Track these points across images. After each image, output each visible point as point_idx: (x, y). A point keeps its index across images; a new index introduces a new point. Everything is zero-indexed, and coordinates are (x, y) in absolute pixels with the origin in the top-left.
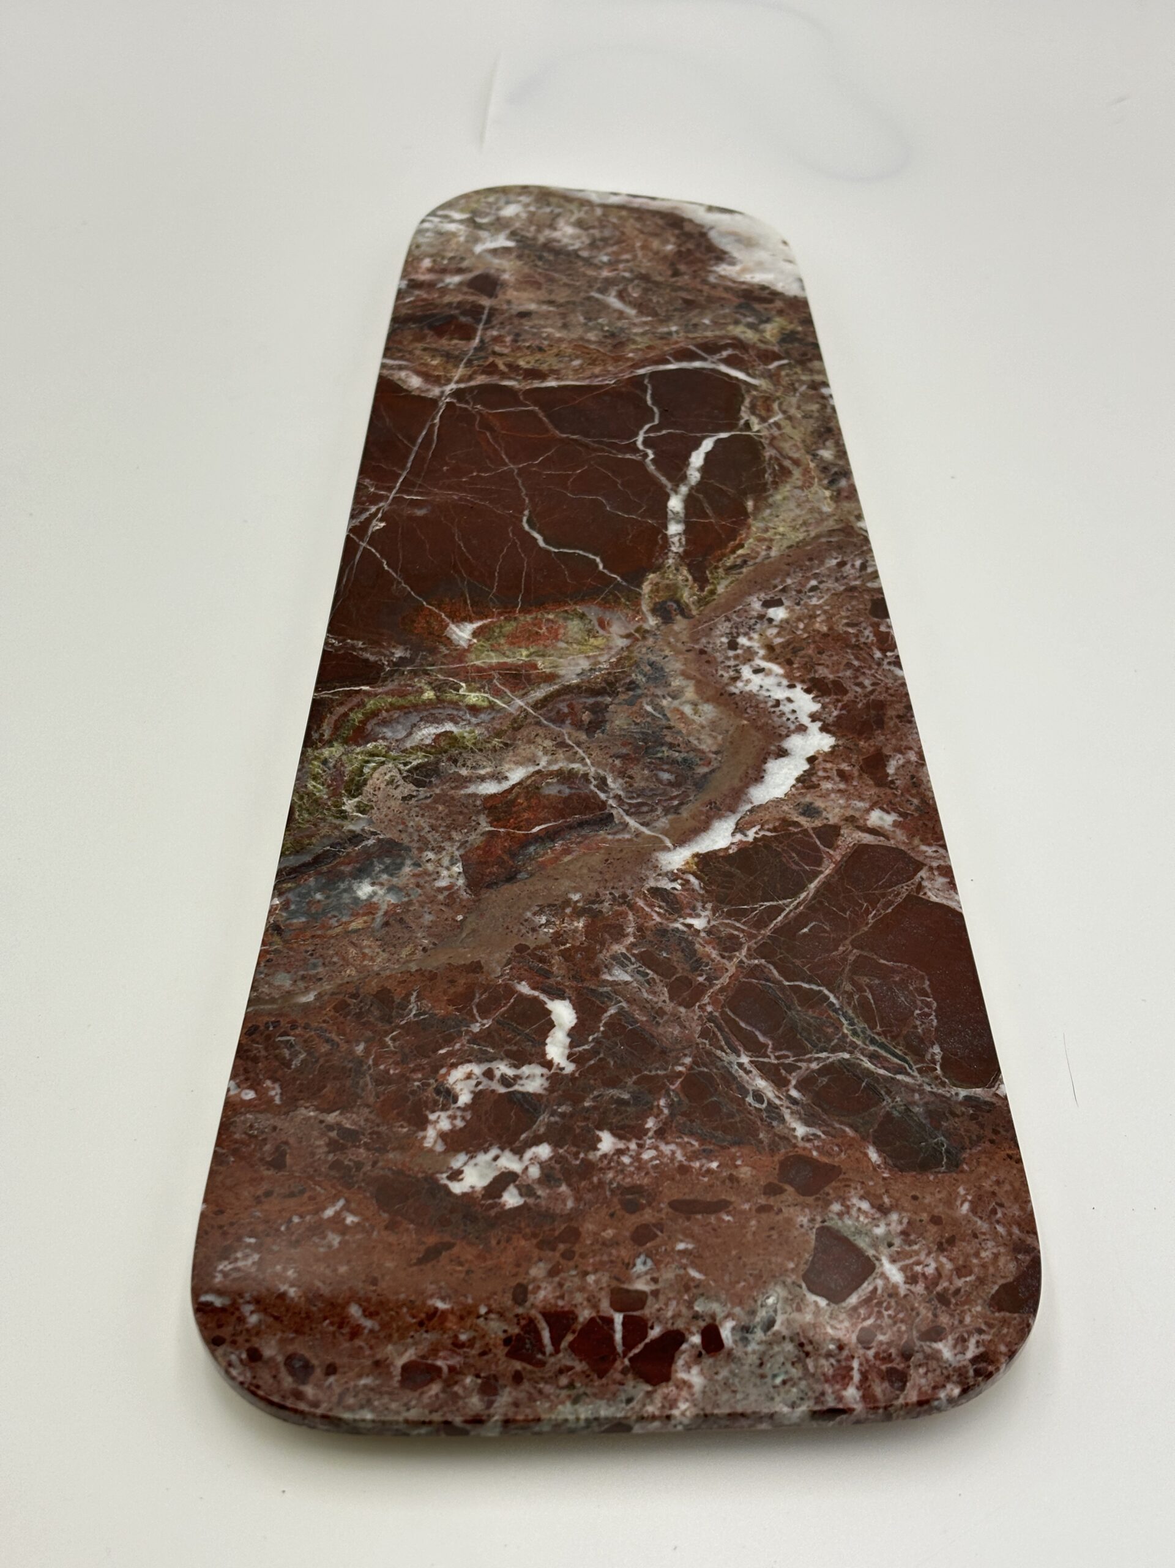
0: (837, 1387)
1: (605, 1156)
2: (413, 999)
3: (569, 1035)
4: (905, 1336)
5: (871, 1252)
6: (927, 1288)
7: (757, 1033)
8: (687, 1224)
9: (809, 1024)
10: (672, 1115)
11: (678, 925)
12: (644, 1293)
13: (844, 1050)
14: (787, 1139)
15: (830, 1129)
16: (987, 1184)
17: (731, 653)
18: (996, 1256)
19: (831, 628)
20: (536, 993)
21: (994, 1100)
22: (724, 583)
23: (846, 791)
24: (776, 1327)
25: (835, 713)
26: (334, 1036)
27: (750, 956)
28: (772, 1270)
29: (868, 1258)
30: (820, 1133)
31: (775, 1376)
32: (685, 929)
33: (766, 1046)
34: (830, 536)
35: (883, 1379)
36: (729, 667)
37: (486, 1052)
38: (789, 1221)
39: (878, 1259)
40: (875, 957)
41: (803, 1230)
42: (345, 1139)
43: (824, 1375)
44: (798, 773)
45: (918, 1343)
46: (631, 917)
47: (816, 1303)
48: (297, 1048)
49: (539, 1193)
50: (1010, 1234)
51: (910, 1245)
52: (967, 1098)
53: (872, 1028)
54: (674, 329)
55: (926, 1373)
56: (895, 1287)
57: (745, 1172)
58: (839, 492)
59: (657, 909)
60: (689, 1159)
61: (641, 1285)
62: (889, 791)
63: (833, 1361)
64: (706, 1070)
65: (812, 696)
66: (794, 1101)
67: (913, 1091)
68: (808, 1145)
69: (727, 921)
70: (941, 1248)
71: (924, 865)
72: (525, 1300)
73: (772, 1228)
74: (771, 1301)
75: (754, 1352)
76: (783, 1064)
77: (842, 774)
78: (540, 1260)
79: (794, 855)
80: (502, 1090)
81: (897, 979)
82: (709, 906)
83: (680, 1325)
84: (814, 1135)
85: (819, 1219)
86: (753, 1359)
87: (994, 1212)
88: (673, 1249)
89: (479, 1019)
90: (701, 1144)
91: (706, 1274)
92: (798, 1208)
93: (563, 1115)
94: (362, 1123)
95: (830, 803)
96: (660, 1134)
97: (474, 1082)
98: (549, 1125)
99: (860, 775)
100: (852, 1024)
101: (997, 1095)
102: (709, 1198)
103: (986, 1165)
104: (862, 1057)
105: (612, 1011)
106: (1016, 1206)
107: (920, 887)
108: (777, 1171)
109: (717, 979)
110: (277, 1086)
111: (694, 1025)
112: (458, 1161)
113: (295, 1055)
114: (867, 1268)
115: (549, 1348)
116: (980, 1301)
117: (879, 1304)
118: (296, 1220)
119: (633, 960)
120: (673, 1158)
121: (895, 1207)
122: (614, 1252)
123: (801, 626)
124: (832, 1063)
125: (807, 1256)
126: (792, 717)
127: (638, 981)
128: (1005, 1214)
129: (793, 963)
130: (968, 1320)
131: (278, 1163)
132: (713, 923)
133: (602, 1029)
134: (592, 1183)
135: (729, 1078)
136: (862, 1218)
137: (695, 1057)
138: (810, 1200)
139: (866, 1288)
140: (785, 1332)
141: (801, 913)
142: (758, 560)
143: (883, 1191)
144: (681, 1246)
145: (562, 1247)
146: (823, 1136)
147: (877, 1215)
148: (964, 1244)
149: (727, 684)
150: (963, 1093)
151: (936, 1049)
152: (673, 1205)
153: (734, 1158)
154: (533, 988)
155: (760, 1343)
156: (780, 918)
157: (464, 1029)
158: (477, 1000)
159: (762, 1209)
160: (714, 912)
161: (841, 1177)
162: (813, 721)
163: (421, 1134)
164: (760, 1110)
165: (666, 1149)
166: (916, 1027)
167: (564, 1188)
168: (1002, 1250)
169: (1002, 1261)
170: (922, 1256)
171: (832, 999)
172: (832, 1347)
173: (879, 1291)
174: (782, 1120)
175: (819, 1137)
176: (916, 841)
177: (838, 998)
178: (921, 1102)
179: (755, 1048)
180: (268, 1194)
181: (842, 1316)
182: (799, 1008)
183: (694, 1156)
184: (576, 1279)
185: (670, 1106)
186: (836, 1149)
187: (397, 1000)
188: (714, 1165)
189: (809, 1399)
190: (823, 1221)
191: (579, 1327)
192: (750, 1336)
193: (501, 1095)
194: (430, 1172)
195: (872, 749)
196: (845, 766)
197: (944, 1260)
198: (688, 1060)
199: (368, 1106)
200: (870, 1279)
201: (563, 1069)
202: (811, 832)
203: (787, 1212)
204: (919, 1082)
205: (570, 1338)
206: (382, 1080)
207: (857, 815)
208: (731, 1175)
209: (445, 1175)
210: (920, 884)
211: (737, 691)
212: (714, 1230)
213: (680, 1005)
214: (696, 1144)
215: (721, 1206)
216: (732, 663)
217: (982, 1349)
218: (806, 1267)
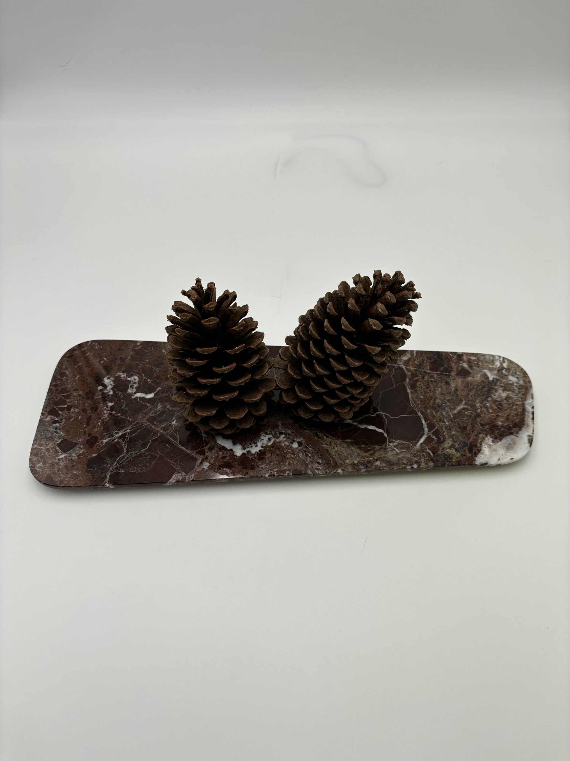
0: (38, 444)
1: (107, 404)
2: (160, 369)
3: (143, 397)
4: (46, 457)
5: (68, 452)
6: (56, 462)
7: (136, 434)
8: (85, 418)
9: (136, 444)
10: (115, 416)
11: (174, 418)
12: (70, 410)
13: (126, 451)
14: (103, 438)
15: (104, 447)
16: (80, 478)
17: (277, 433)
18: (61, 477)
19: (288, 458)
20: (157, 391)
21: (104, 482)
22: (310, 432)
23: (218, 458)
24: (55, 434)
25: (250, 457)
26: (152, 356)
27: (161, 433)
28: (69, 433)
29: (67, 452)
30: (103, 445)
31: (44, 433)
32: (173, 419)
33: (131, 435)
34: (333, 461)
35: (37, 452)
36: (271, 432)
37: (141, 382)
38: (81, 437)
39: (66, 454)
40: (156, 460)
41: (77, 440)
42: (122, 360)
43: (41, 441)
44: (226, 446)
45: (43, 460)
46: (178, 409)
47: (59, 441)
48: (150, 350)
49: (100, 392)
50: (66, 481)
51: (68, 460)
52: (106, 477)
53: (132, 458)
54: (447, 423)
55: (36, 460)
56: (58, 456)
57: (96, 430)
58: (357, 465)
59: (180, 414)
60: (102, 419)
61: (72, 410)
62: (217, 468)
63: (44, 443)
64: (127, 423)
65: (258, 452)
66: (113, 440)
67: (111, 465)
68: (100, 442)
69: (173, 429)
70: (65, 466)
71: (187, 474)
72: (74, 391)
73: (80, 434)
74: (62, 433)
75: (50, 429)
76: (125, 438)
77: (225, 457)
78: (83, 393)
79: (195, 444)
80: (130, 385)
81: (147, 464)
82: (180, 425)
83: (61, 417)
84: (103, 444)
85: (80, 443)
86: (49, 429)
87: (72, 478)
88: (79, 416)
89: (151, 381)
90: (105, 422)
91: (71, 422)
92: (84, 439)
93: (120, 396)
94: (126, 362)
95: (213, 453)
96: (111, 414)
97: (133, 380)
98: (118, 394)
99: (224, 461)
100: (134, 454)
101: (106, 483)
102: (91, 423)
103: (86, 478)
104: (124, 455)
105: (148, 405)
106: (72, 483)
107: (179, 473)
108: (94, 436)
109: (155, 426)
110: (140, 348)
111: (141, 421)
112: (112, 379)
113: (148, 350)
114: (64, 451)
115: (62, 395)
116: (50, 472)
117: (55, 453)
118: (104, 354)
119: (164, 409)
120: (103, 416)
121: (79, 459)
122: (81, 405)
123: (289, 451)
124: (123, 449)
125: (71, 440)
126: (249, 446)
127: (157, 410)
128: (71, 480)
129: (157, 442)
130: (46, 470)
131: (119, 350)
132: (173, 426)
133: (144, 403)
134: (100, 401)
135: (123, 428)
136: (78, 451)
137: (131, 421)
138: (85, 442)
139: (60, 451)
140: (53, 435)
141: (174, 445)
142: (320, 441)
143: (84, 456)
144: (80, 417)
145: (85, 396)
146: (102, 445)
147: (78, 455)
148: (66, 471)
149: (264, 431)
150: (108, 476)
151: (123, 471)
152: (91, 416)
153: (100, 428)
154: (158, 390)
155: (52, 431)
156: (173, 440)
157: (149, 378)
158: (157, 380)
159: (85, 433)
160: (177, 426)
161: (90, 448)
162: (247, 451)
163: (121, 372)
164: (113, 433)
165: (106, 415)
166: (131, 467)
167: (100, 397)
168: (62, 479)
169: (59, 478)
170: (64, 462)
171: (143, 450)
172: (47, 443)
173: (58, 453)
174: (108, 438)
175: (102, 444)
176: (196, 473)
177: (143, 451)
178: (107, 466)
179: (131, 433)
180: (112, 349)
181: (54, 446)
182: (142, 443)
183: (103, 420)
184: (77, 399)
185: (118, 416)
186: (98, 448)
187: (160, 366)
188: (99, 424)
189: (37, 439)
190: (79, 444)
191: (65, 400)
192: (54, 429)
193: (128, 385)
194: (111, 374)
195: (234, 465)
196: (228, 458)
197: (62, 467)
198: (130, 420)
199: (131, 363)
200: (62, 452)
201: (133, 396)
202: (203, 448)
203: (83, 437)
204: (113, 466)
205: (63, 398)
206: (137, 365)
207: (208, 460)
208: (96, 427)
209: (109, 376)
210: (180, 473)
211: (261, 433)
212: (82, 423)
213: (148, 418)
214: (106, 420)
215: (88, 424)
216: (273, 433)
217: (38, 471)
218: (68, 440)
